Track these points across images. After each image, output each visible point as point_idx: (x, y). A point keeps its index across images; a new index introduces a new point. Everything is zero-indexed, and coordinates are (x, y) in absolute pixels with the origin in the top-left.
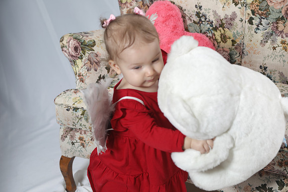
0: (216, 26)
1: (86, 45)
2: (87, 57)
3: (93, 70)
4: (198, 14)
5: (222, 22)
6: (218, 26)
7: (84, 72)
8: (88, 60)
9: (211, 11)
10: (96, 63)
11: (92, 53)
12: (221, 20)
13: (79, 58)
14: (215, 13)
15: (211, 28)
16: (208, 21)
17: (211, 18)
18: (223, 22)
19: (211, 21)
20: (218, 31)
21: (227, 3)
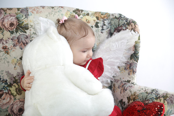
0: (10, 83)
5: (15, 79)
6: (12, 82)
9: (4, 72)
12: (15, 78)
14: (8, 73)
15: (6, 86)
16: (2, 81)
17: (6, 78)
18: (17, 78)
19: (5, 80)
20: (13, 87)
21: (18, 63)
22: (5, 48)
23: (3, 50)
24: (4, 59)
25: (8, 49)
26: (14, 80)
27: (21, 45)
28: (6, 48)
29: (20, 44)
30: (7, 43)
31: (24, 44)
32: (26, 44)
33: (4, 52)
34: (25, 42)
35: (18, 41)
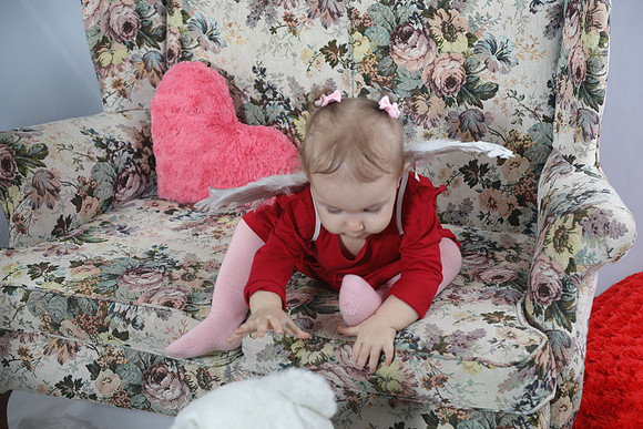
0: (296, 109)
1: (27, 156)
2: (30, 181)
3: (44, 207)
4: (258, 85)
5: (307, 99)
6: (300, 107)
7: (25, 212)
8: (34, 185)
9: (285, 78)
10: (52, 192)
11: (42, 171)
12: (306, 97)
13: (13, 183)
14: (293, 82)
15: (287, 112)
16: (279, 99)
17: (287, 92)
18: (310, 99)
19: (286, 98)
20: (300, 117)
21: (315, 62)
22: (288, 18)
23: (285, 23)
24: (286, 45)
25: (296, 22)
26: (304, 101)
27: (326, 16)
28: (291, 20)
29: (323, 14)
30: (294, 6)
31: (332, 14)
32: (336, 16)
33: (287, 28)
34: (335, 11)
35: (319, 6)
